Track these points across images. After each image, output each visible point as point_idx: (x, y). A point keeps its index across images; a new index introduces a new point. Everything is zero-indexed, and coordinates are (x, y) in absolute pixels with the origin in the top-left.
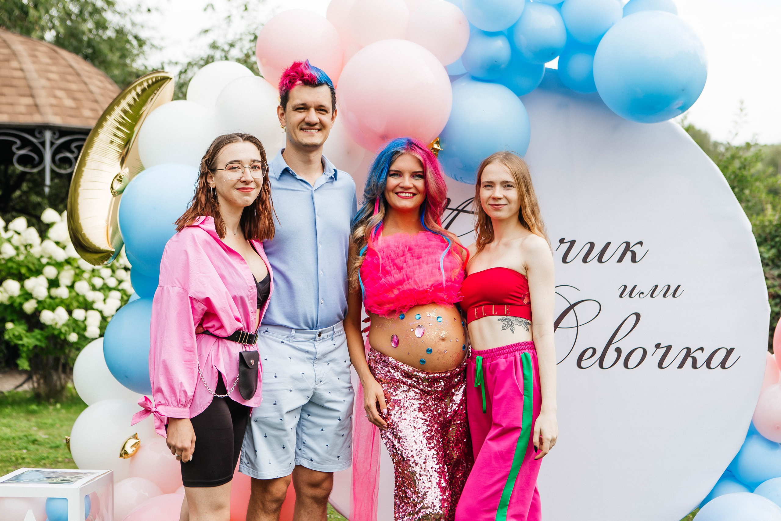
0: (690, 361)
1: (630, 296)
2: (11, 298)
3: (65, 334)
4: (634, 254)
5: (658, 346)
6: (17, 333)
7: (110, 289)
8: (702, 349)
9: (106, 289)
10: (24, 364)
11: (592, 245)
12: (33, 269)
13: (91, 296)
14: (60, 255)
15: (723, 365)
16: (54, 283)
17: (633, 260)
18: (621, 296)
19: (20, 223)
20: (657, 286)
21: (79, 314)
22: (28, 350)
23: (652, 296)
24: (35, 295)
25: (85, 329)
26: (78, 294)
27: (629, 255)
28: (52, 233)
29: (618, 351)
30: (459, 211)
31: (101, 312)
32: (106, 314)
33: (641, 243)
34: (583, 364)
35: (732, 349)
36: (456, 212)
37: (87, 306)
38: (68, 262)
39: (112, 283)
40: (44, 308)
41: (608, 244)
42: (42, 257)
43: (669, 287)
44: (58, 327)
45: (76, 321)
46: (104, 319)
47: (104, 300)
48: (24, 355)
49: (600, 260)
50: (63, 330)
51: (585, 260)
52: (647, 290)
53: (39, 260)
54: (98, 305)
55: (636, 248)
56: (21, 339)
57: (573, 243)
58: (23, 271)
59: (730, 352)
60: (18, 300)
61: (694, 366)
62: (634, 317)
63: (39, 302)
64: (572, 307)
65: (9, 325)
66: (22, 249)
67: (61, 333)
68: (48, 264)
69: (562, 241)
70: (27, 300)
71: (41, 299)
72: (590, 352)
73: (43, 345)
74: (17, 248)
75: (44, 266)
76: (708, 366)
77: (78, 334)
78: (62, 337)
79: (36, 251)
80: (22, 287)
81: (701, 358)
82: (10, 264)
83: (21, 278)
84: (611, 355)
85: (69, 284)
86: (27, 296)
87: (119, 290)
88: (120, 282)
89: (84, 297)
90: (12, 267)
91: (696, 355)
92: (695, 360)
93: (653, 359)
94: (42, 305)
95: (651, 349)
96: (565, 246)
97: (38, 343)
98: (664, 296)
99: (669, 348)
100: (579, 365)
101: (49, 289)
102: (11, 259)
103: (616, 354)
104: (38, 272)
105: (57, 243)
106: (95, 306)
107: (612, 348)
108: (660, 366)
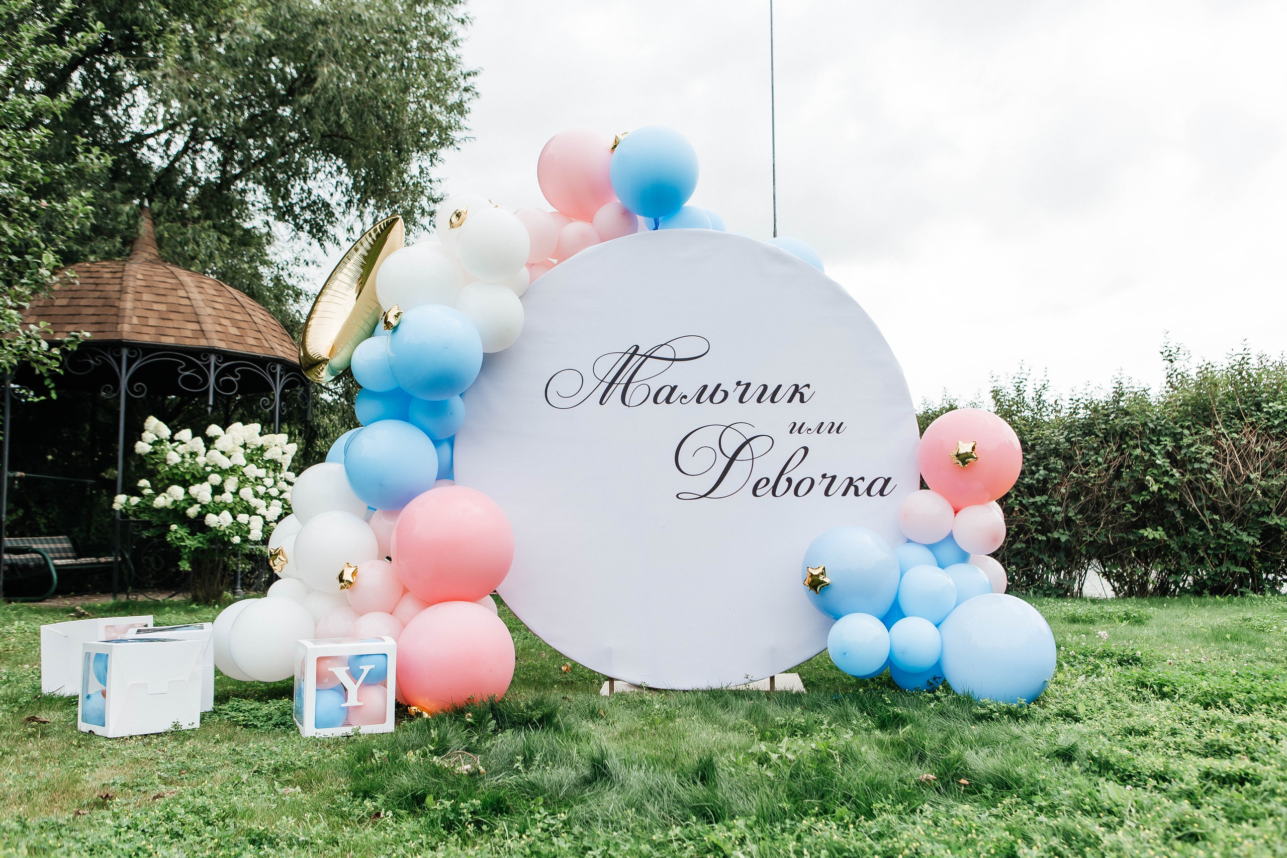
0: (852, 489)
1: (799, 432)
2: (175, 501)
3: (229, 536)
4: (802, 395)
5: (824, 476)
6: (179, 536)
7: (272, 498)
8: (863, 479)
9: (268, 497)
10: (185, 566)
11: (765, 387)
12: (198, 476)
13: (254, 502)
14: (226, 463)
15: (881, 493)
16: (218, 490)
17: (802, 401)
18: (791, 432)
19: (185, 434)
20: (822, 423)
21: (243, 518)
22: (190, 551)
23: (818, 432)
24: (199, 500)
25: (249, 532)
26: (242, 499)
27: (798, 395)
28: (218, 444)
29: (789, 480)
30: (647, 357)
31: (264, 517)
32: (268, 520)
33: (808, 386)
34: (758, 492)
35: (889, 479)
36: (644, 358)
37: (250, 511)
38: (233, 470)
39: (274, 492)
40: (208, 512)
41: (780, 386)
42: (207, 465)
43: (833, 424)
44: (222, 529)
45: (239, 524)
46: (266, 523)
47: (267, 507)
48: (185, 557)
49: (772, 401)
50: (227, 533)
51: (759, 400)
52: (814, 427)
53: (204, 469)
54: (262, 510)
55: (803, 390)
56: (184, 541)
57: (748, 385)
58: (188, 477)
59: (887, 481)
60: (182, 505)
61: (856, 494)
62: (803, 450)
63: (203, 506)
64: (748, 441)
65: (174, 527)
66: (188, 456)
67: (225, 534)
68: (213, 472)
69: (739, 384)
70: (191, 505)
71: (204, 503)
72: (764, 481)
73: (206, 547)
74: (183, 456)
75: (209, 473)
76: (869, 494)
77: (241, 536)
78: (226, 539)
79: (201, 460)
80: (187, 493)
81: (862, 486)
82: (175, 471)
83: (185, 484)
84: (783, 484)
85: (234, 491)
86: (192, 501)
87: (280, 500)
88: (281, 492)
89: (247, 502)
90: (177, 474)
91: (858, 483)
92: (856, 488)
93: (820, 488)
94: (205, 509)
95: (818, 479)
96: (742, 388)
97: (200, 545)
98: (829, 432)
99: (834, 478)
100: (755, 494)
101: (213, 495)
102: (176, 466)
103: (787, 483)
104: (203, 479)
105: (223, 453)
106: (258, 512)
107: (784, 478)
108: (826, 494)
